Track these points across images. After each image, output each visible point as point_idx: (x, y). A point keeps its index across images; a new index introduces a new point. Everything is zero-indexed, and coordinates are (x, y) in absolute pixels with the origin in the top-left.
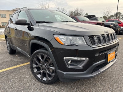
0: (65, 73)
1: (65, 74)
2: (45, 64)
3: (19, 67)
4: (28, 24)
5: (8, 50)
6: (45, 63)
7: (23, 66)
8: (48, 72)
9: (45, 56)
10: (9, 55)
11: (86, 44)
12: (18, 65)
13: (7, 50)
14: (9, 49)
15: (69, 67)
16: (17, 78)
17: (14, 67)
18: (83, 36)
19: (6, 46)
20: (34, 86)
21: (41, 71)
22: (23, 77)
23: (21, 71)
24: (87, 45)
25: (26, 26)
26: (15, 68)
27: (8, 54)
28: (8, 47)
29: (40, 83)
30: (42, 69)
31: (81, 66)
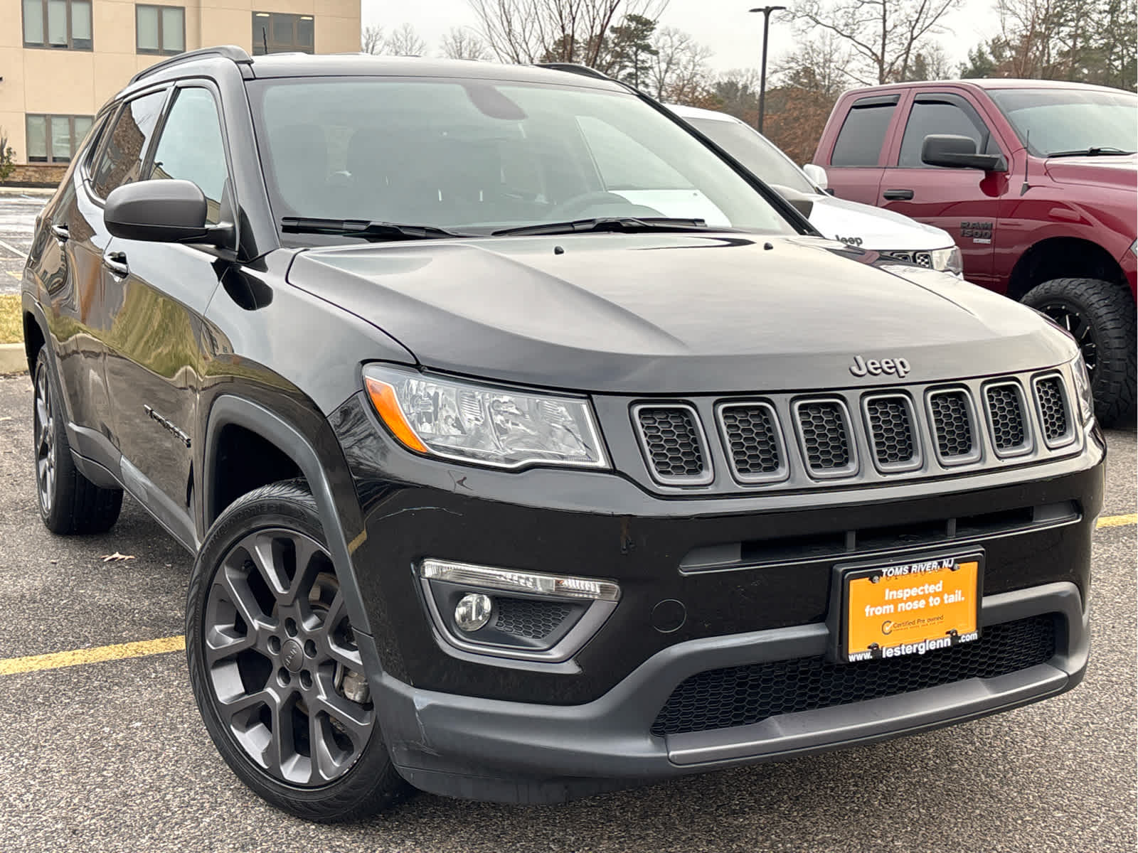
0: (422, 699)
1: (420, 712)
2: (307, 626)
3: (114, 663)
4: (219, 240)
5: (42, 483)
6: (305, 618)
7: (151, 659)
8: (323, 697)
9: (306, 547)
10: (49, 540)
11: (602, 463)
12: (106, 643)
13: (28, 490)
14: (51, 475)
15: (453, 646)
16: (72, 751)
17: (64, 659)
18: (588, 395)
19: (28, 437)
20: (197, 821)
21: (274, 694)
22: (126, 747)
23: (119, 695)
24: (614, 471)
25: (204, 257)
26: (75, 669)
27: (38, 529)
28: (43, 453)
29: (260, 809)
30: (284, 673)
31: (555, 653)
